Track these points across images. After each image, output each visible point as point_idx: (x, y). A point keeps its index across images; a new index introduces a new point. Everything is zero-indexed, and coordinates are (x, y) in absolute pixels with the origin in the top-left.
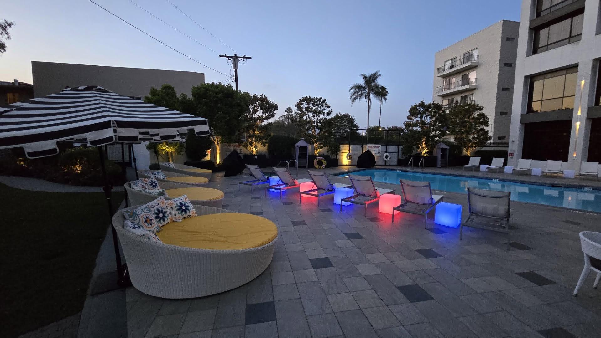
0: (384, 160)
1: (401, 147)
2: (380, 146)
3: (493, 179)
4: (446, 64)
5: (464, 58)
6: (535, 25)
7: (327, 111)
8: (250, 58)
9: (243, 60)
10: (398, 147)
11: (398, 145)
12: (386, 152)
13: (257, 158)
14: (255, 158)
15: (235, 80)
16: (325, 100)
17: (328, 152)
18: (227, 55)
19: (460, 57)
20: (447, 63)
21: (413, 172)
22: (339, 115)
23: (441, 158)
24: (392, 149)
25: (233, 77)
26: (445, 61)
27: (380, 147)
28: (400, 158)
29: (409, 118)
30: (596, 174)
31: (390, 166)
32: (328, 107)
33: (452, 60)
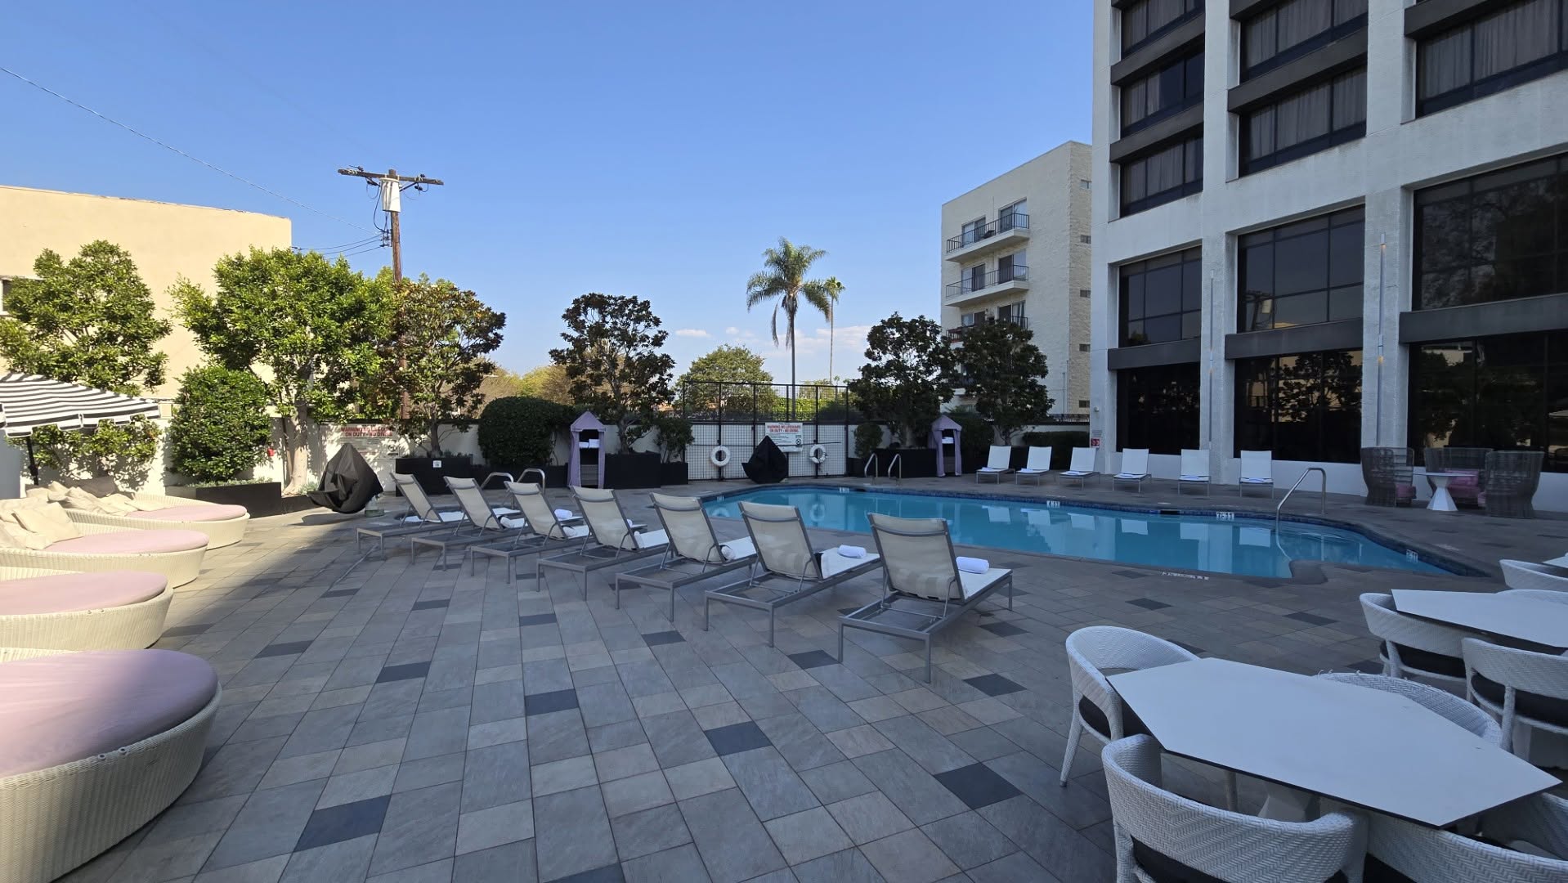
0: (812, 462)
1: (853, 428)
2: (799, 427)
3: (1048, 502)
4: (966, 231)
5: (1001, 219)
6: (1120, 154)
7: (652, 332)
8: (440, 183)
9: (416, 187)
10: (846, 429)
11: (847, 424)
12: (816, 442)
13: (440, 466)
14: (434, 466)
15: (390, 241)
16: (646, 305)
17: (659, 444)
18: (364, 171)
19: (992, 217)
20: (968, 229)
21: (877, 491)
22: (725, 349)
23: (944, 456)
24: (833, 433)
25: (384, 232)
26: (963, 223)
27: (799, 430)
28: (852, 455)
29: (869, 354)
30: (1270, 481)
31: (827, 476)
32: (657, 322)
33: (976, 222)
